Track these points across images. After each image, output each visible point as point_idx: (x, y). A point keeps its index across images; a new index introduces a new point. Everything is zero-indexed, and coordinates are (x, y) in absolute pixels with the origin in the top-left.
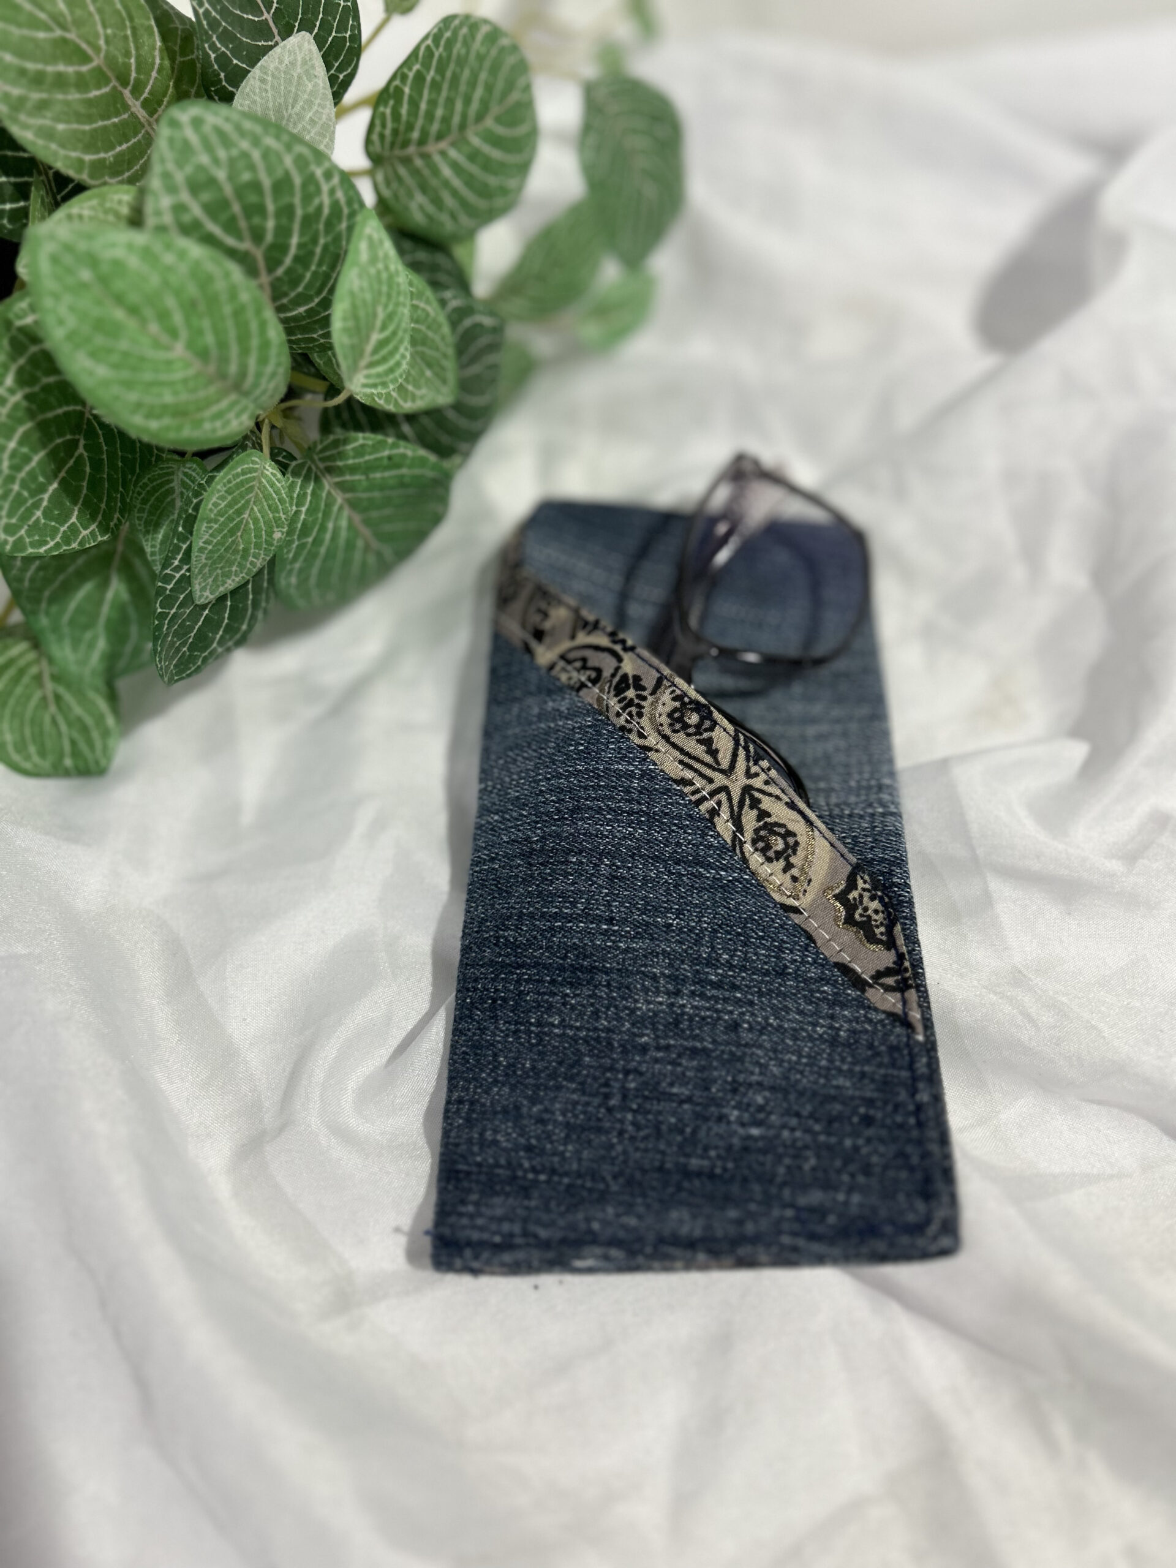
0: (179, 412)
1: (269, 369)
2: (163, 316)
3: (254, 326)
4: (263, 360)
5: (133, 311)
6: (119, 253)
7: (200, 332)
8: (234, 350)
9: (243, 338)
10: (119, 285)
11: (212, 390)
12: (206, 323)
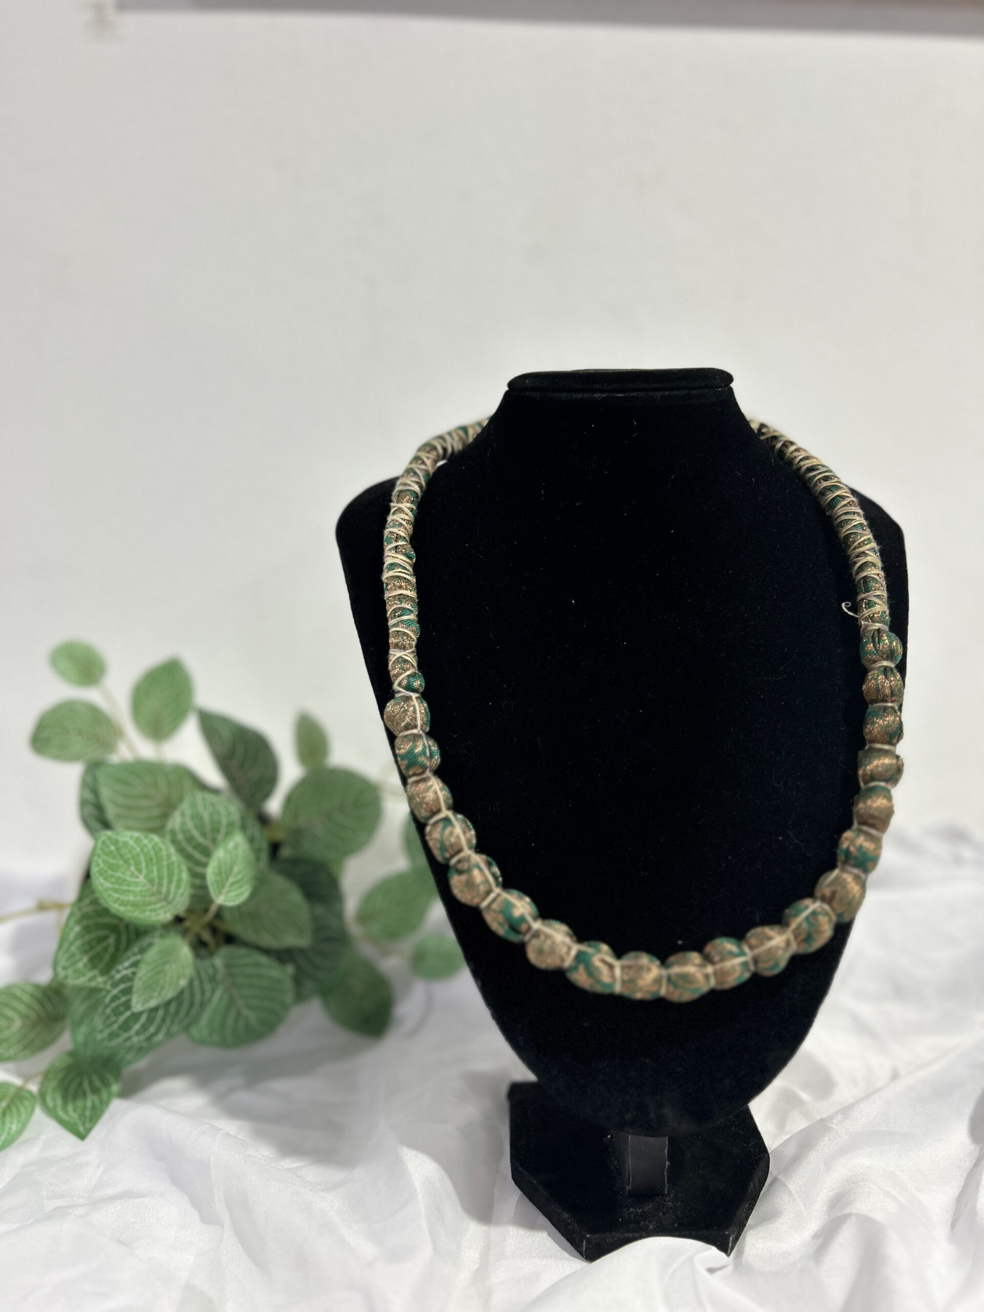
0: (135, 905)
1: (181, 891)
2: (137, 864)
3: (176, 871)
4: (178, 887)
5: (126, 861)
6: (127, 839)
7: (152, 872)
8: (165, 882)
9: (170, 876)
10: (124, 851)
11: (153, 899)
12: (155, 868)
